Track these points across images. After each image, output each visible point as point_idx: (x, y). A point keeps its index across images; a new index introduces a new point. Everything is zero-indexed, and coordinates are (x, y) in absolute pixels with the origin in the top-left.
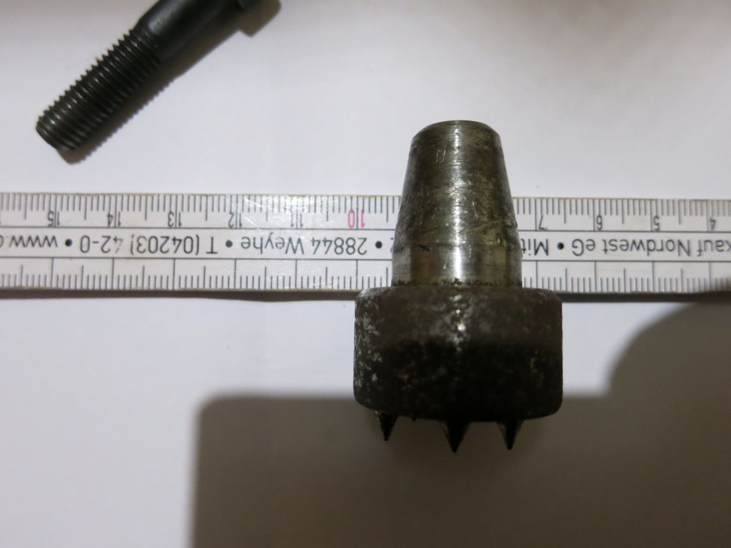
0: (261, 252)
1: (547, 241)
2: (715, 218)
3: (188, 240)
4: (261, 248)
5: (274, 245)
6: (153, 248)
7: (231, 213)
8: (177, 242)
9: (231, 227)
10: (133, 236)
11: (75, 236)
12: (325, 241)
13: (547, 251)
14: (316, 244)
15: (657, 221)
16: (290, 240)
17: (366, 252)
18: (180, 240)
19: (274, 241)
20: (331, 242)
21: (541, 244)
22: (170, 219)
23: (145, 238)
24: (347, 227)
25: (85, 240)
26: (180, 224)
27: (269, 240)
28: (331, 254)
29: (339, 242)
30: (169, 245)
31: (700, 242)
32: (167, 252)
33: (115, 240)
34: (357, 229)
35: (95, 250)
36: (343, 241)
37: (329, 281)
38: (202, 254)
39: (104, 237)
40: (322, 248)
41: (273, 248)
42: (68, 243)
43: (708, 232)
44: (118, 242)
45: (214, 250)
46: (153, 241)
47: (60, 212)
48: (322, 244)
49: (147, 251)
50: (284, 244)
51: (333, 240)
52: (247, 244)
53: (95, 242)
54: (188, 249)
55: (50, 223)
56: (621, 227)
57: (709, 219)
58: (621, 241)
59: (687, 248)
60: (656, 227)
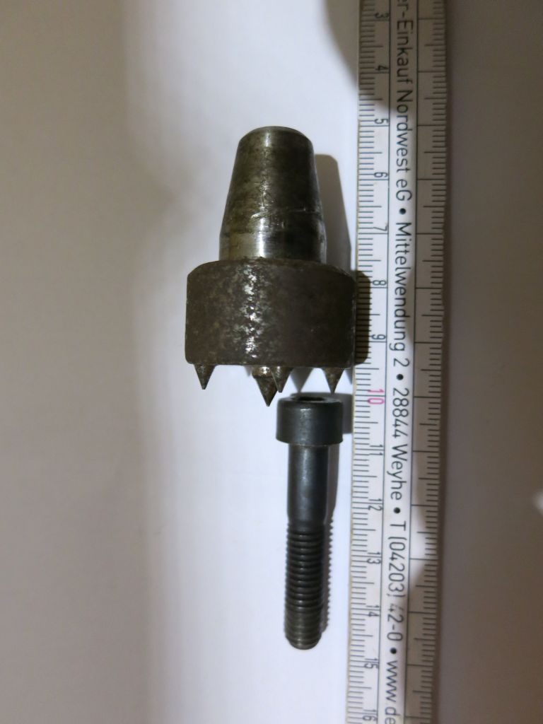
0: (405, 482)
1: (398, 224)
2: (376, 66)
3: (393, 546)
4: (401, 482)
5: (399, 471)
6: (400, 578)
7: (369, 508)
8: (395, 556)
9: (382, 509)
10: (389, 595)
11: (387, 645)
12: (396, 425)
13: (408, 224)
14: (398, 433)
15: (379, 121)
16: (395, 456)
17: (406, 389)
18: (393, 553)
19: (395, 471)
20: (397, 420)
21: (401, 229)
22: (374, 562)
23: (390, 585)
24: (383, 405)
25: (392, 636)
26: (378, 553)
27: (394, 475)
28: (408, 420)
29: (397, 413)
30: (397, 563)
31: (399, 81)
32: (404, 566)
33: (391, 610)
34: (385, 396)
35: (401, 628)
36: (396, 409)
37: (433, 422)
38: (406, 534)
39: (388, 620)
40: (402, 428)
42: (394, 650)
43: (390, 73)
44: (394, 608)
45: (403, 524)
46: (394, 577)
47: (365, 658)
48: (398, 428)
49: (403, 583)
50: (397, 462)
51: (395, 418)
52: (397, 495)
53: (394, 629)
54: (401, 547)
55: (375, 667)
56: (385, 155)
57: (377, 71)
58: (398, 155)
59: (405, 93)
60: (385, 122)
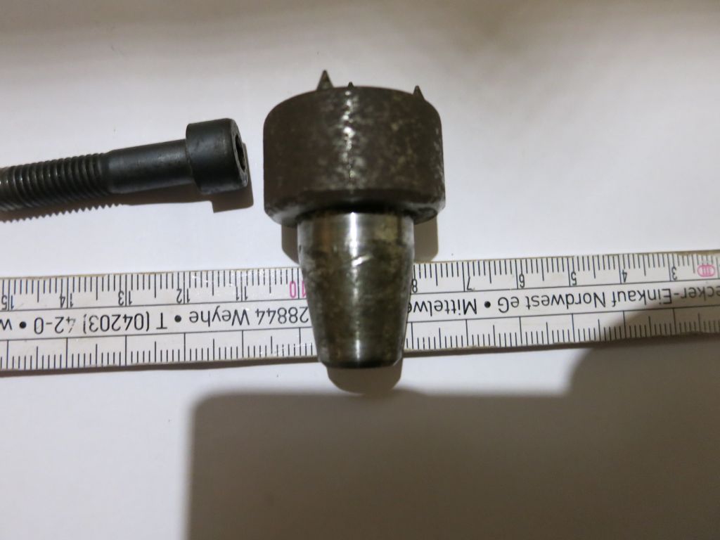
0: (209, 325)
1: (475, 300)
2: (627, 270)
3: (139, 318)
4: (209, 321)
5: (221, 318)
6: (105, 326)
7: (180, 290)
8: (128, 320)
9: (179, 303)
10: (85, 316)
11: (29, 319)
12: (269, 312)
13: (475, 310)
14: (261, 314)
15: (574, 276)
16: (236, 312)
17: (307, 320)
18: (131, 318)
19: (221, 314)
20: (275, 312)
21: (470, 303)
22: (120, 299)
23: (96, 317)
24: (290, 298)
25: (39, 322)
26: (130, 302)
27: (216, 313)
28: (275, 323)
29: (282, 312)
30: (121, 321)
31: (613, 294)
32: (119, 329)
33: (68, 320)
34: (299, 299)
35: (49, 331)
36: (286, 311)
37: (274, 349)
38: (152, 329)
39: (57, 318)
40: (267, 318)
41: (220, 320)
42: (23, 325)
43: (621, 284)
44: (71, 322)
45: (164, 326)
46: (105, 320)
47: (14, 296)
48: (266, 314)
49: (100, 329)
50: (230, 316)
51: (277, 310)
52: (196, 317)
53: (48, 324)
54: (139, 325)
55: (4, 306)
56: (541, 284)
57: (621, 271)
58: (542, 297)
59: (602, 300)
60: (574, 282)
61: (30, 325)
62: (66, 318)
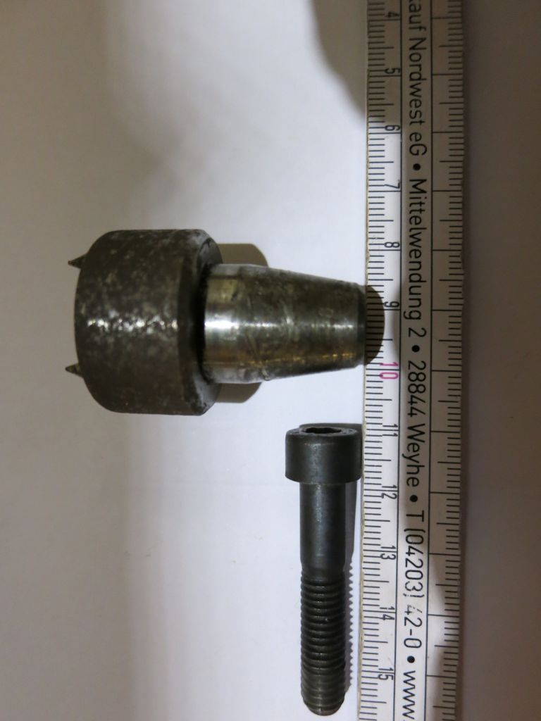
0: (423, 466)
1: (412, 181)
2: (386, 12)
3: (410, 539)
4: (418, 467)
5: (415, 453)
6: (418, 575)
7: (382, 496)
8: (412, 551)
9: (397, 496)
10: (405, 595)
11: (404, 653)
12: (412, 402)
13: (423, 181)
14: (414, 411)
15: (390, 71)
17: (423, 362)
18: (410, 547)
19: (411, 453)
20: (412, 397)
21: (415, 186)
23: (406, 584)
24: (397, 379)
25: (408, 643)
26: (393, 547)
27: (410, 458)
28: (425, 396)
29: (413, 389)
30: (415, 558)
31: (411, 28)
32: (422, 561)
33: (408, 612)
34: (399, 370)
35: (419, 633)
36: (412, 385)
37: (453, 399)
38: (424, 526)
39: (405, 624)
40: (419, 405)
41: (418, 455)
42: (411, 660)
43: (401, 19)
44: (411, 610)
45: (421, 514)
46: (410, 575)
47: (379, 667)
48: (414, 405)
49: (420, 581)
50: (414, 444)
51: (411, 394)
52: (414, 481)
53: (411, 634)
54: (418, 540)
55: (390, 678)
56: (397, 108)
57: (387, 18)
58: (411, 106)
59: (418, 41)
60: (397, 71)
61: (412, 652)
62: (406, 615)
